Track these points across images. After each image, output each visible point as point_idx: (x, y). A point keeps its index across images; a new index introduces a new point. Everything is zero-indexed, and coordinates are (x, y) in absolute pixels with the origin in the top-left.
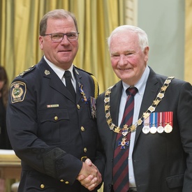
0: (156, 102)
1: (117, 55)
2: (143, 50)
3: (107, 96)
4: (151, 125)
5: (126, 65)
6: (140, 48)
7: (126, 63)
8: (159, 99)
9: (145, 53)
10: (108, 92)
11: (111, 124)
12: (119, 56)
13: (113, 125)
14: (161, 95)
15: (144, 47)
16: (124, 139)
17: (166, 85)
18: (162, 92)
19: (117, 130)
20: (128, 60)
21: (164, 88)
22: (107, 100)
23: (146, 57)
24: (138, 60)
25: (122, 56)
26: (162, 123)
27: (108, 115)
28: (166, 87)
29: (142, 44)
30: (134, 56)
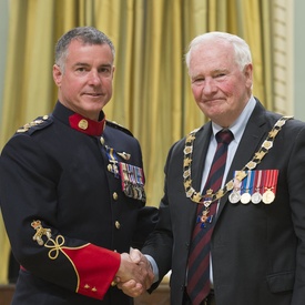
0: (260, 155)
1: (200, 79)
2: (242, 70)
3: (189, 144)
4: (243, 191)
5: (214, 93)
6: (237, 65)
7: (215, 90)
8: (264, 150)
9: (247, 74)
10: (190, 138)
11: (189, 188)
12: (203, 79)
13: (192, 190)
14: (268, 145)
15: (244, 63)
16: (205, 213)
17: (277, 128)
18: (270, 139)
19: (197, 198)
20: (219, 85)
21: (273, 133)
22: (188, 150)
23: (249, 80)
24: (234, 86)
25: (208, 79)
26: (261, 188)
27: (187, 173)
28: (276, 132)
29: (240, 60)
30: (228, 79)
